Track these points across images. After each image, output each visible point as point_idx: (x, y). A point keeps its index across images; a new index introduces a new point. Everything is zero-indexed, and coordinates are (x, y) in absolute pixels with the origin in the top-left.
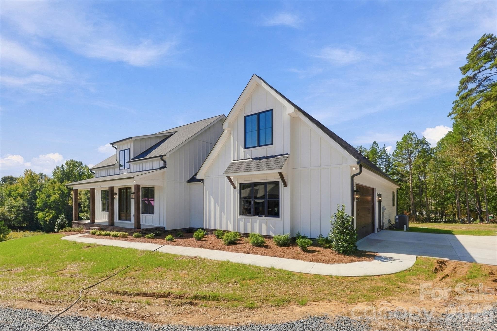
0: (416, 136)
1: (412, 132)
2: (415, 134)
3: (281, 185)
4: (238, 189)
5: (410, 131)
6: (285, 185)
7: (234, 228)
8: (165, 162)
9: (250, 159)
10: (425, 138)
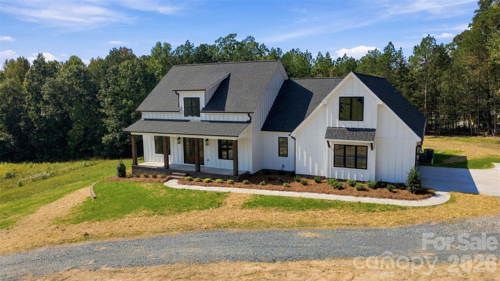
0: (435, 41)
1: (431, 36)
2: (434, 39)
3: (369, 148)
4: (332, 148)
5: (429, 35)
6: (372, 149)
7: (328, 175)
8: (250, 117)
9: (343, 128)
10: (443, 44)
